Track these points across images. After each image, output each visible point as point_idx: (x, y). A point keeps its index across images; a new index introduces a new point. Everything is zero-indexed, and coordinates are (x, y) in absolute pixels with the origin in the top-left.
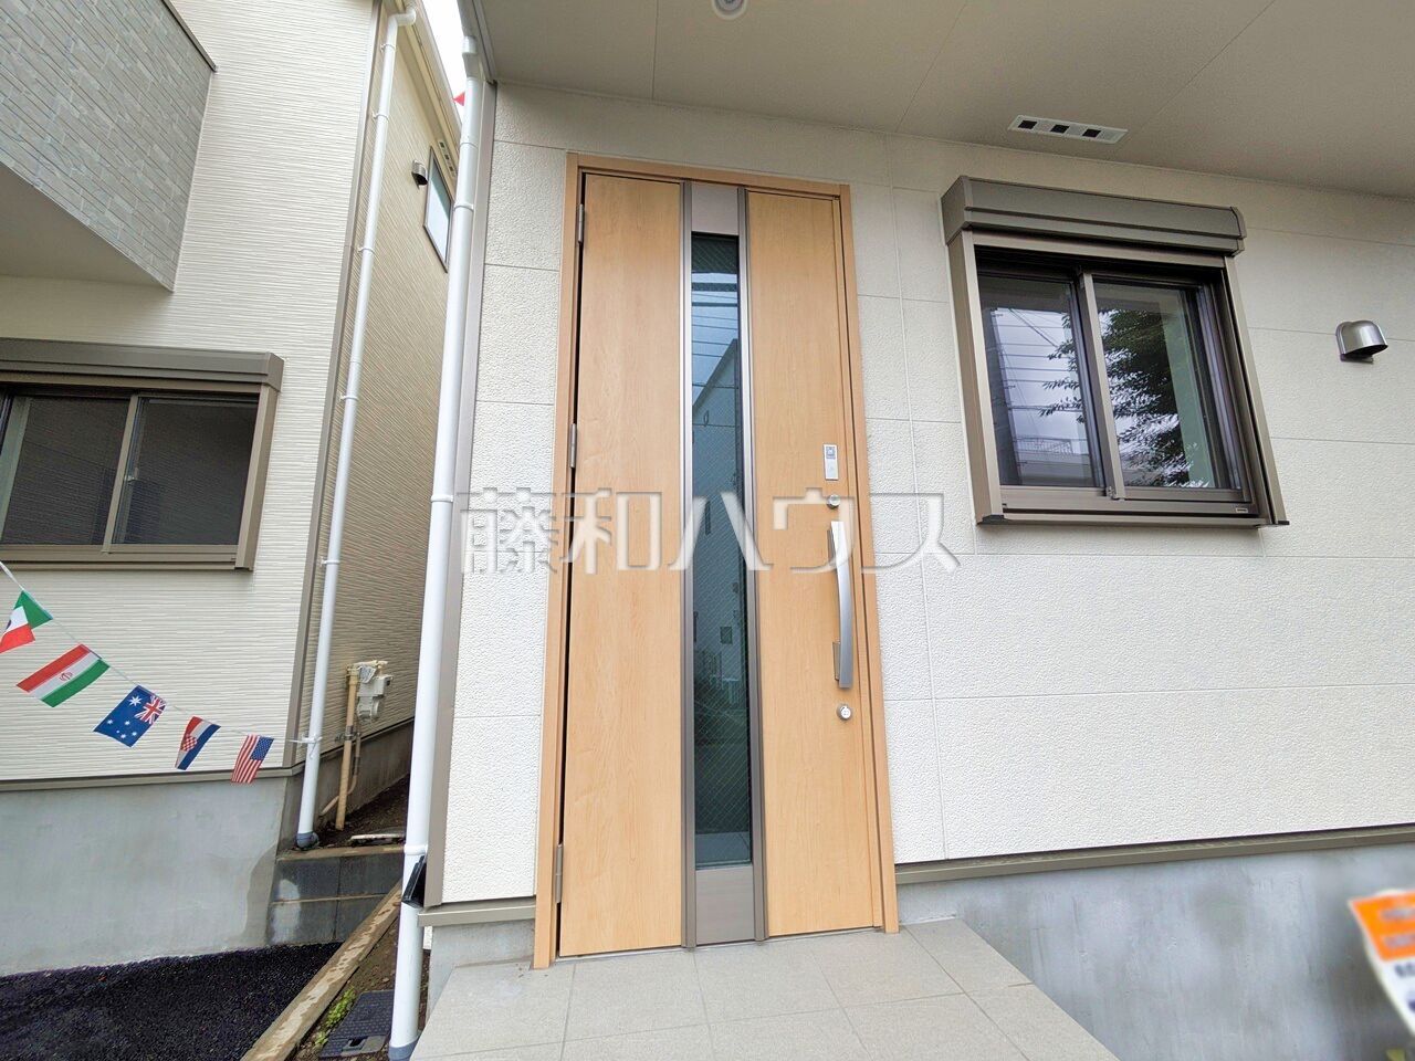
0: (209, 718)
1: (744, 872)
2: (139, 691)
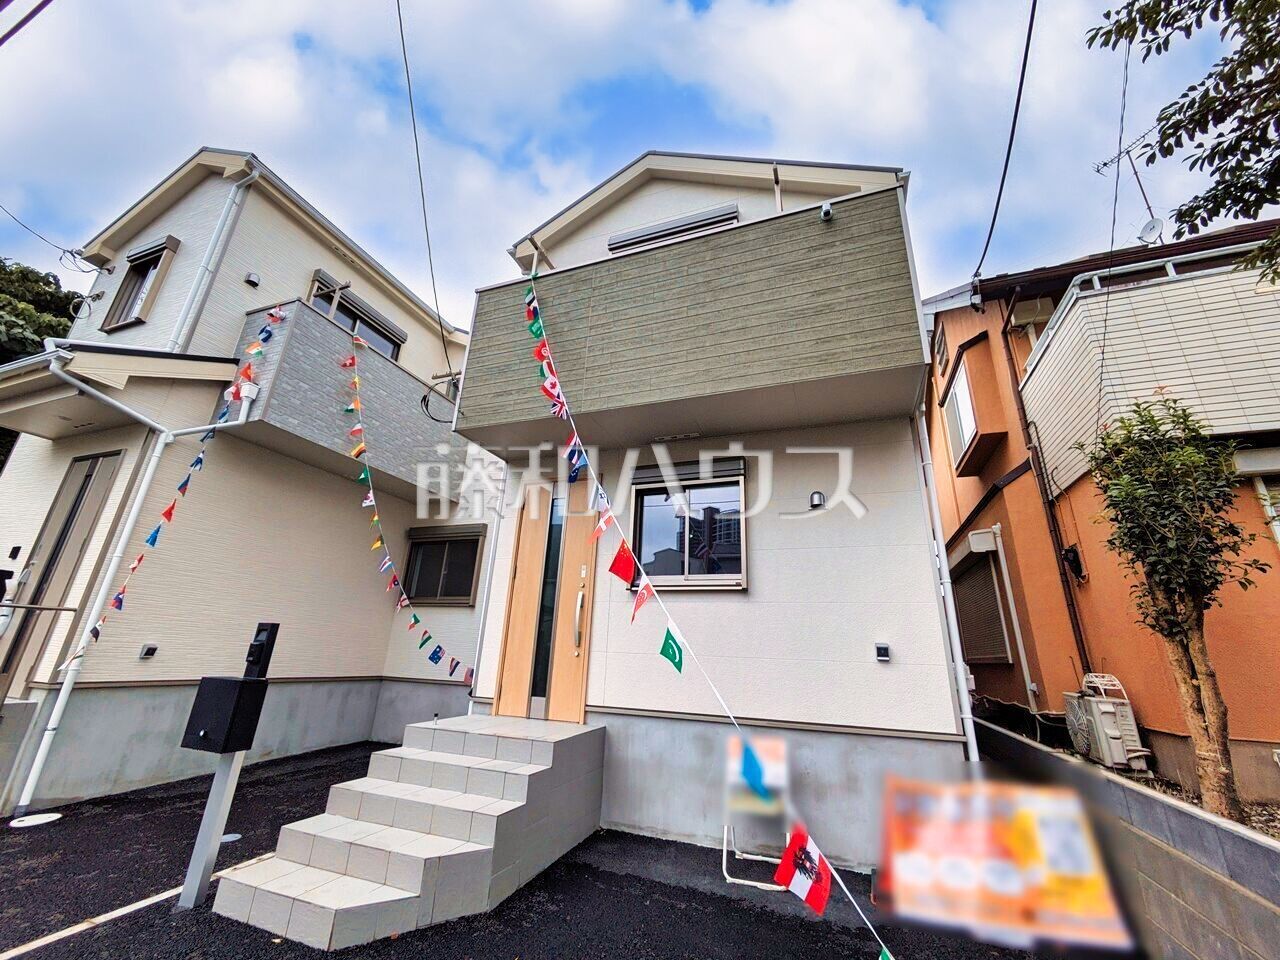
0: (457, 659)
1: (544, 699)
2: (439, 647)
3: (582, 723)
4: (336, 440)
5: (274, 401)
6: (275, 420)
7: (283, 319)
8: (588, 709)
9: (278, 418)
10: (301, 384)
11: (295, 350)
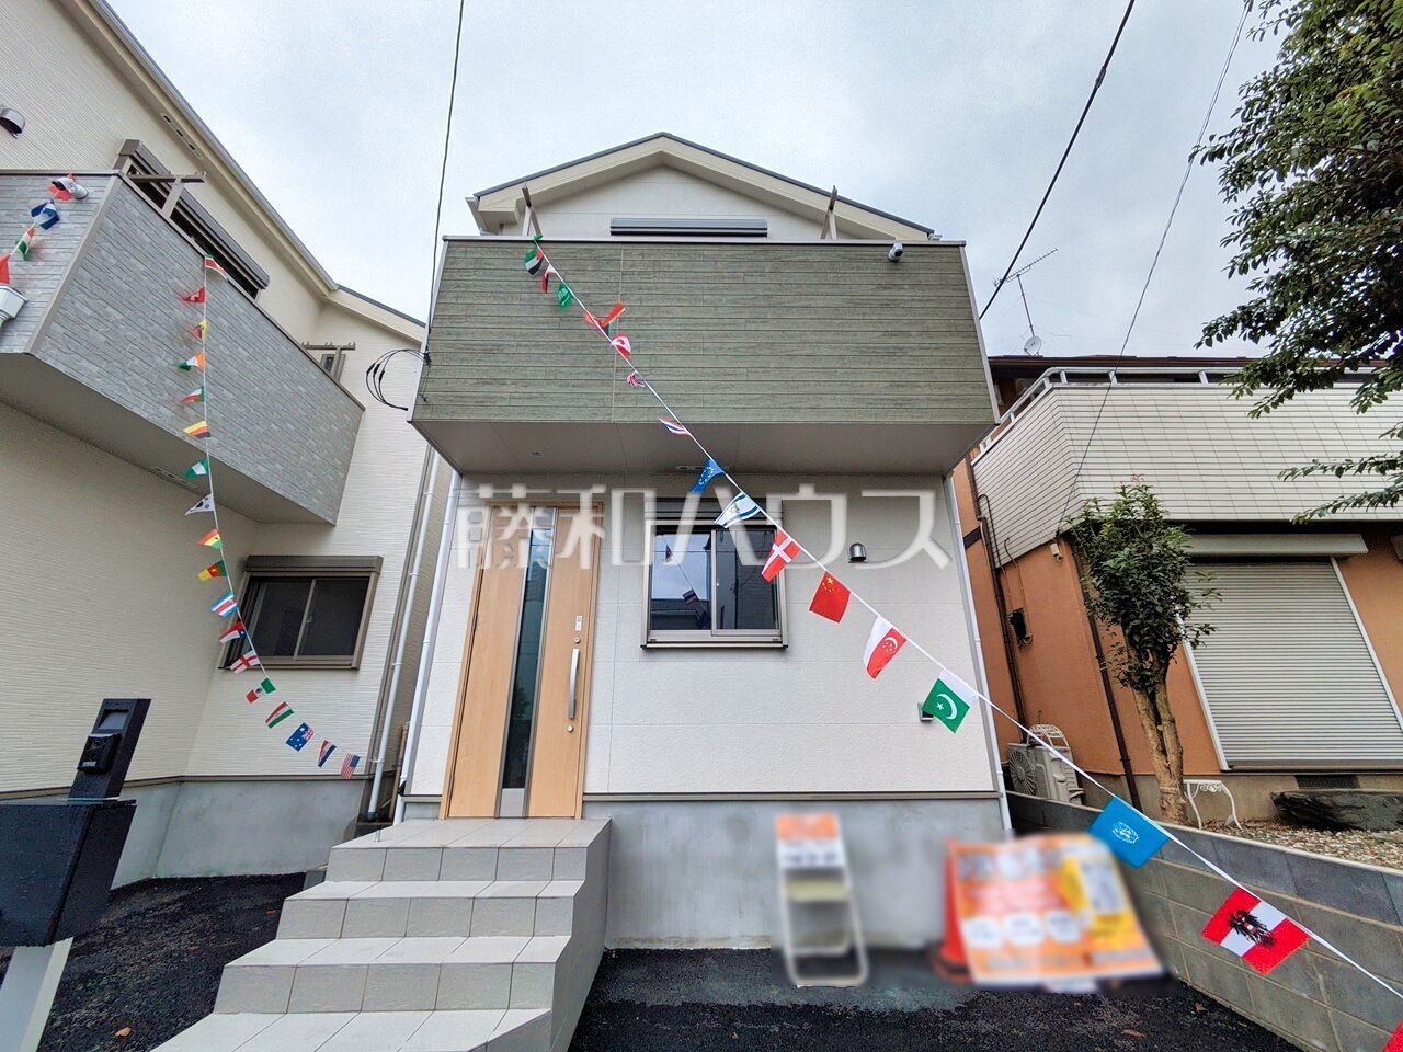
0: (332, 742)
1: (522, 790)
2: (304, 725)
3: (578, 816)
4: (162, 409)
5: (55, 327)
6: (54, 358)
7: (80, 199)
8: (587, 798)
9: (63, 357)
10: (109, 309)
11: (103, 253)
